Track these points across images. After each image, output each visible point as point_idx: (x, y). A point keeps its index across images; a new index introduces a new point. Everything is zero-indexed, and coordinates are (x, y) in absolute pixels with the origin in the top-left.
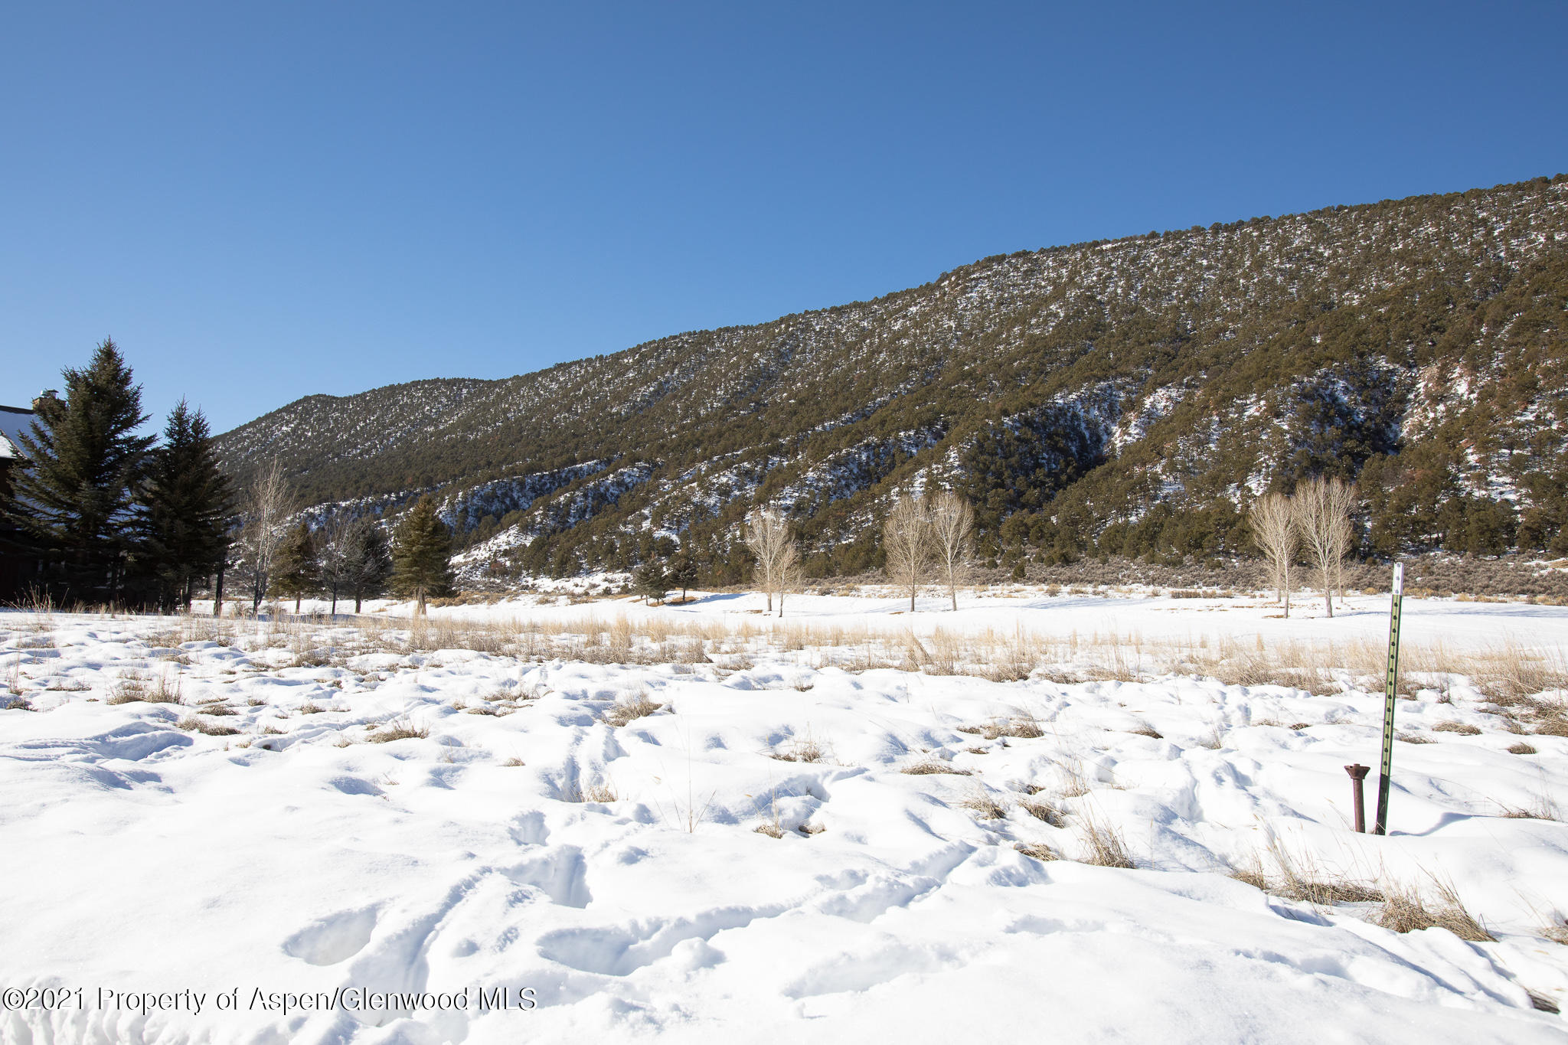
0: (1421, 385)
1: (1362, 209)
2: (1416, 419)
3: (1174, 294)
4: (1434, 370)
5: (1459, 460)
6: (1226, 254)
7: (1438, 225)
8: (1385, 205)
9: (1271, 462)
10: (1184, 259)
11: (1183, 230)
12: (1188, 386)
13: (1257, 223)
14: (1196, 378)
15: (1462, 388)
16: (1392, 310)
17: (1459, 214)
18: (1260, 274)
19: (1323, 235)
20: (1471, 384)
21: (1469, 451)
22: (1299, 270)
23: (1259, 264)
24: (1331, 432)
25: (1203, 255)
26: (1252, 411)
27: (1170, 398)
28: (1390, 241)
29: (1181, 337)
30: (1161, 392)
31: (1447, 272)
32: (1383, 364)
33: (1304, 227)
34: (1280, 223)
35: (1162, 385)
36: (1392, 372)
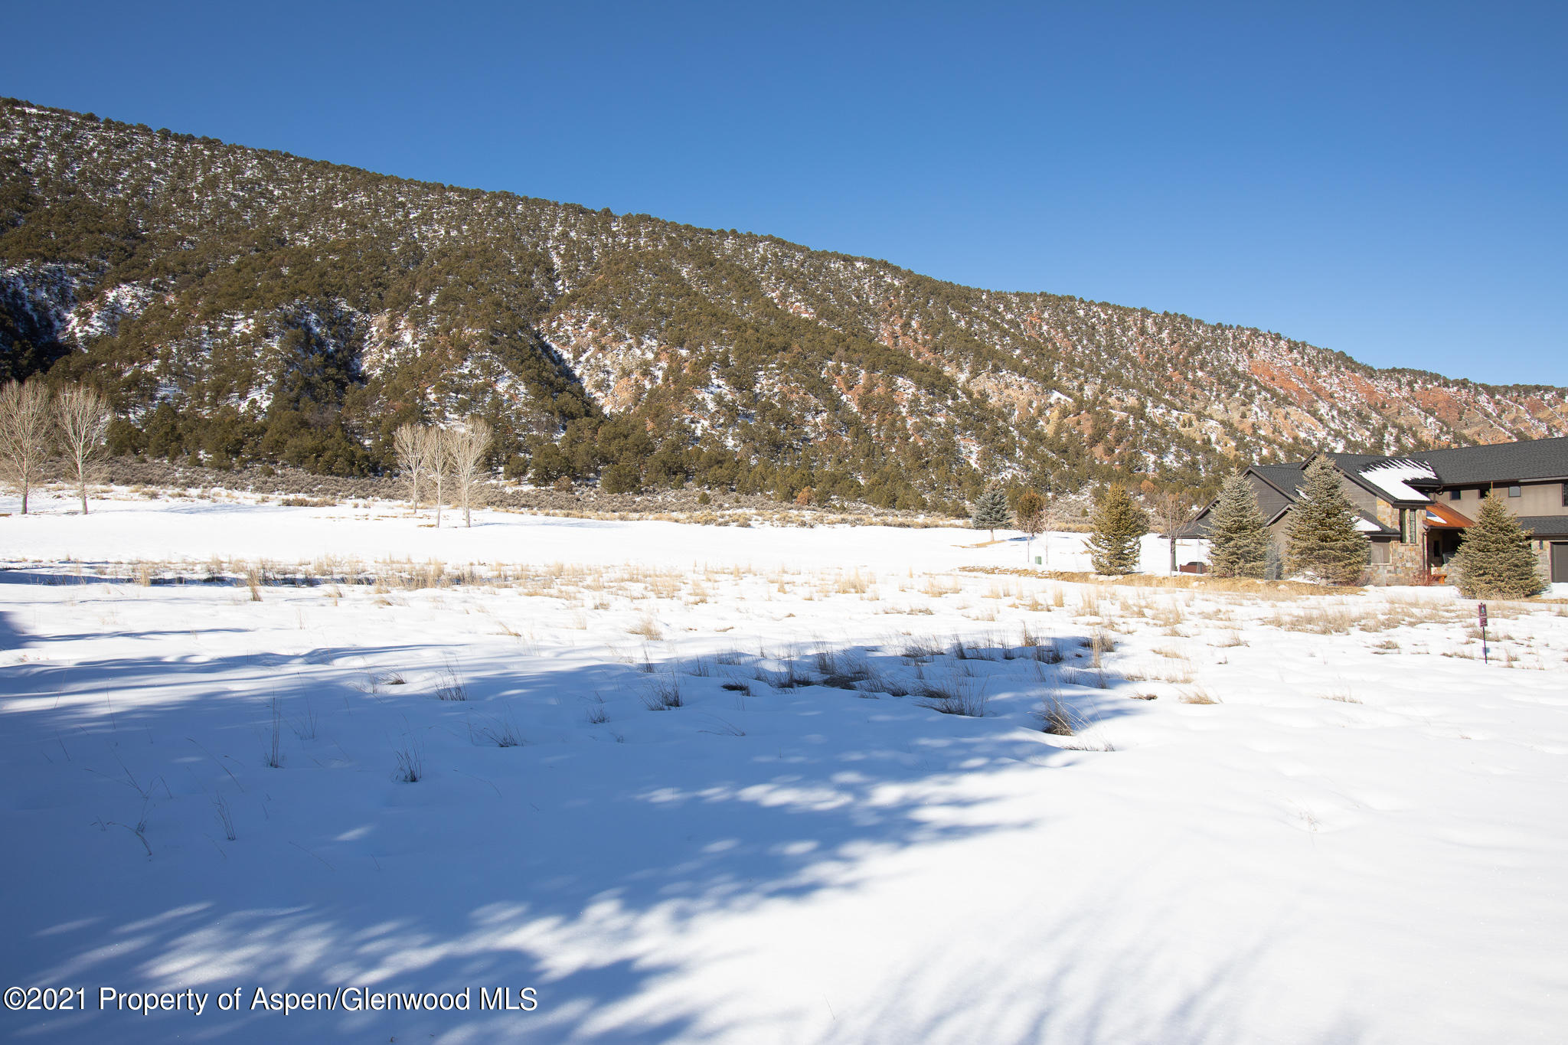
0: (374, 329)
1: (307, 162)
2: (375, 357)
3: (120, 187)
4: (384, 318)
5: (424, 397)
6: (175, 163)
7: (369, 197)
8: (326, 165)
9: (269, 378)
10: (130, 154)
11: (127, 123)
12: (155, 287)
13: (209, 143)
14: (164, 281)
15: (407, 338)
16: (343, 260)
17: (385, 192)
18: (215, 193)
19: (272, 176)
20: (415, 335)
21: (428, 391)
22: (252, 199)
23: (212, 183)
24: (316, 359)
25: (151, 156)
26: (240, 327)
27: (136, 296)
28: (332, 198)
29: (133, 235)
30: (125, 288)
31: (379, 238)
32: (345, 306)
33: (255, 162)
34: (232, 150)
35: (126, 281)
36: (352, 314)
